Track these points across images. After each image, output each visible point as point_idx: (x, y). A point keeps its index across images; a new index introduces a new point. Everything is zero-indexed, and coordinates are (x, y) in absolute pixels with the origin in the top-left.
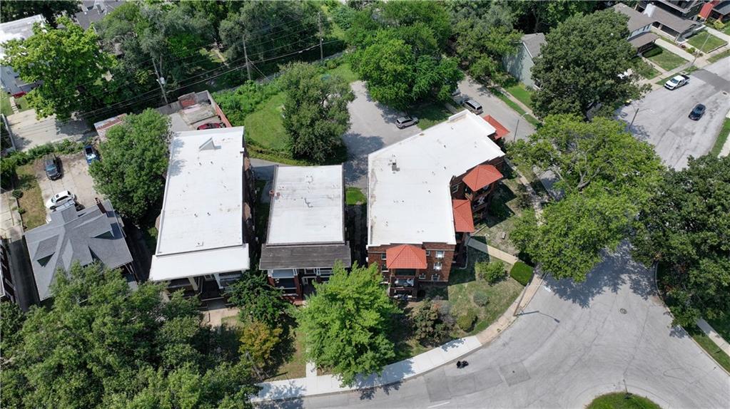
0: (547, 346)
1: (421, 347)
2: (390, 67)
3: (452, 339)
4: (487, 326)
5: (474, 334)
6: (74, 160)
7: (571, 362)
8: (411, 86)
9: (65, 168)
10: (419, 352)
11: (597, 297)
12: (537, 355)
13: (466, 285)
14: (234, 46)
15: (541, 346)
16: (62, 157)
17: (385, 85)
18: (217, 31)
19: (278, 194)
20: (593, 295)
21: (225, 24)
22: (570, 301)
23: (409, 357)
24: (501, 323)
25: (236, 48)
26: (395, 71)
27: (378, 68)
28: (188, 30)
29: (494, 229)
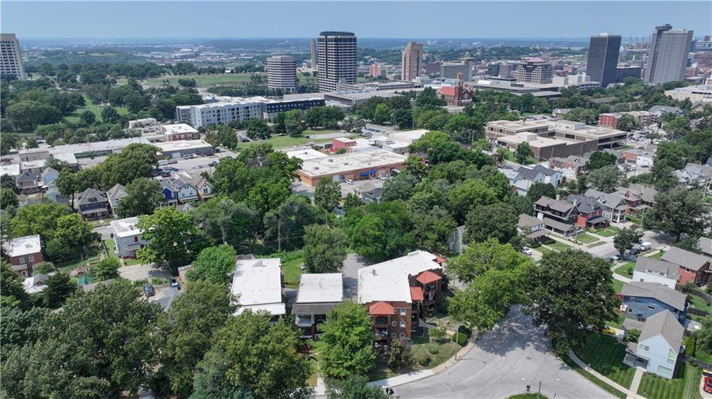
0: (478, 374)
1: (394, 374)
2: (371, 232)
3: (414, 370)
4: (438, 365)
5: (429, 368)
6: (162, 287)
7: (494, 381)
8: (385, 246)
9: (156, 291)
10: (392, 376)
11: (511, 352)
12: (470, 378)
13: (423, 345)
14: (271, 228)
15: (474, 373)
16: (154, 286)
17: (368, 246)
18: (262, 219)
19: (303, 284)
20: (509, 351)
21: (268, 214)
22: (493, 354)
23: (386, 378)
24: (448, 363)
25: (273, 230)
26: (375, 235)
27: (364, 234)
28: (246, 216)
29: (442, 319)
